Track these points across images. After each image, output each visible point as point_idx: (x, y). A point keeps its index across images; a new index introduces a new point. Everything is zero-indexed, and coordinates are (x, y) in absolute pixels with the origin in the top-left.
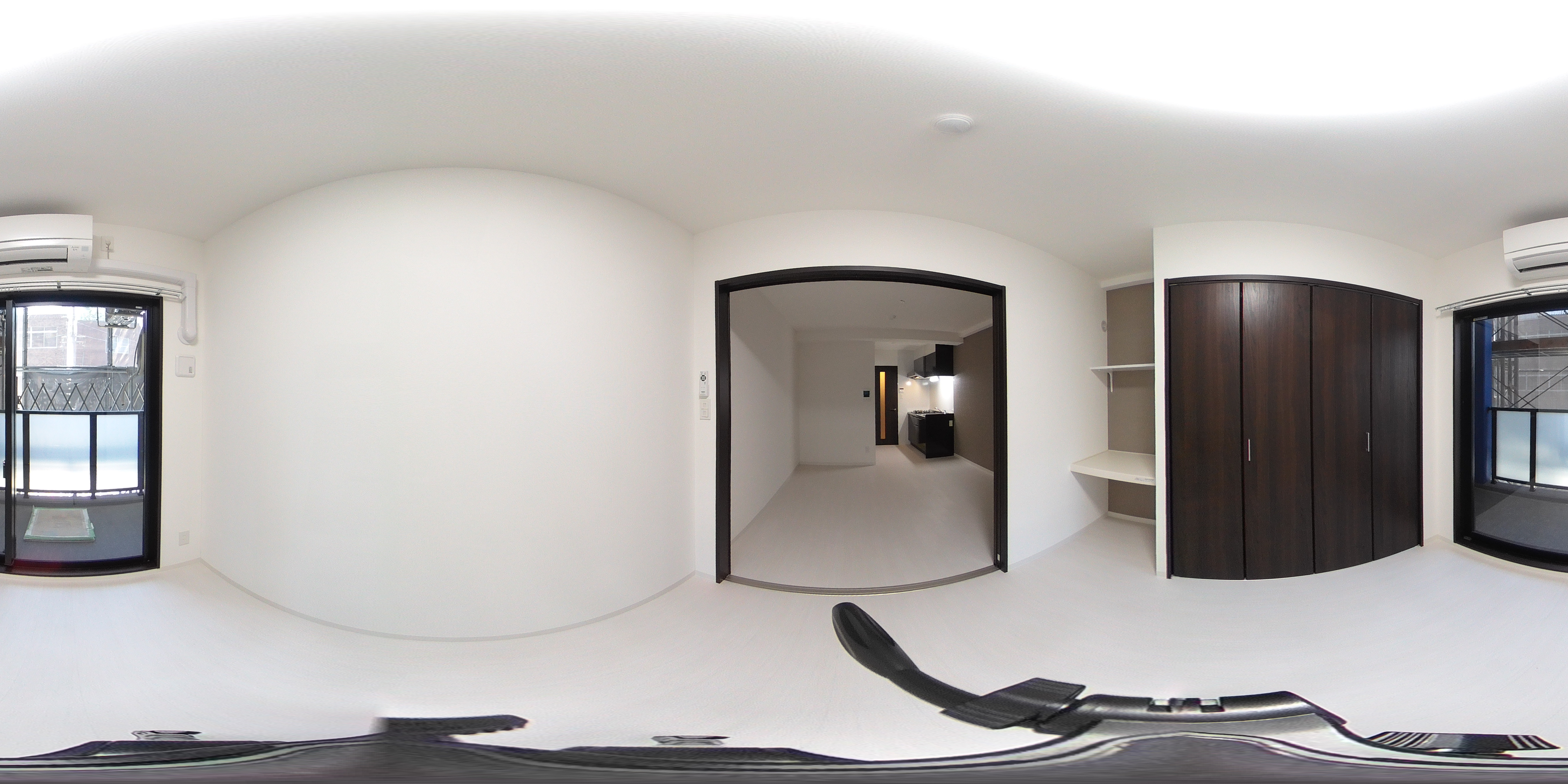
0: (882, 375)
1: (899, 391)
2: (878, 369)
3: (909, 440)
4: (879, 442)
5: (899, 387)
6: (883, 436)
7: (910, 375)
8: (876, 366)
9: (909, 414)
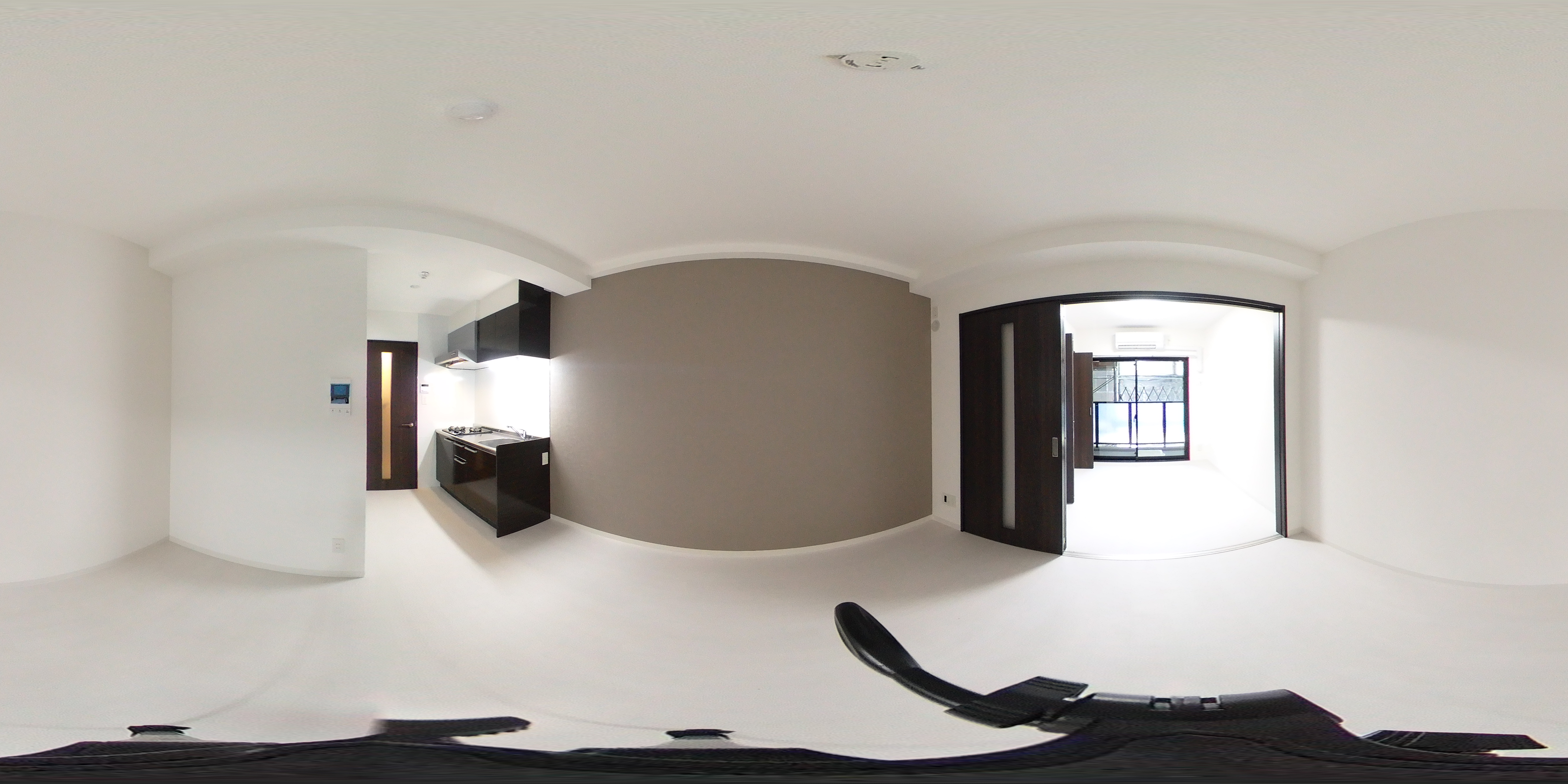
0: (387, 358)
1: (420, 389)
2: (375, 348)
3: (437, 479)
4: (375, 482)
5: (420, 382)
6: (386, 472)
7: (444, 359)
8: (368, 341)
9: (437, 434)
